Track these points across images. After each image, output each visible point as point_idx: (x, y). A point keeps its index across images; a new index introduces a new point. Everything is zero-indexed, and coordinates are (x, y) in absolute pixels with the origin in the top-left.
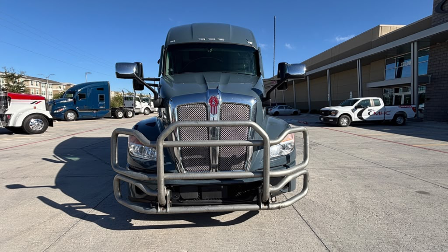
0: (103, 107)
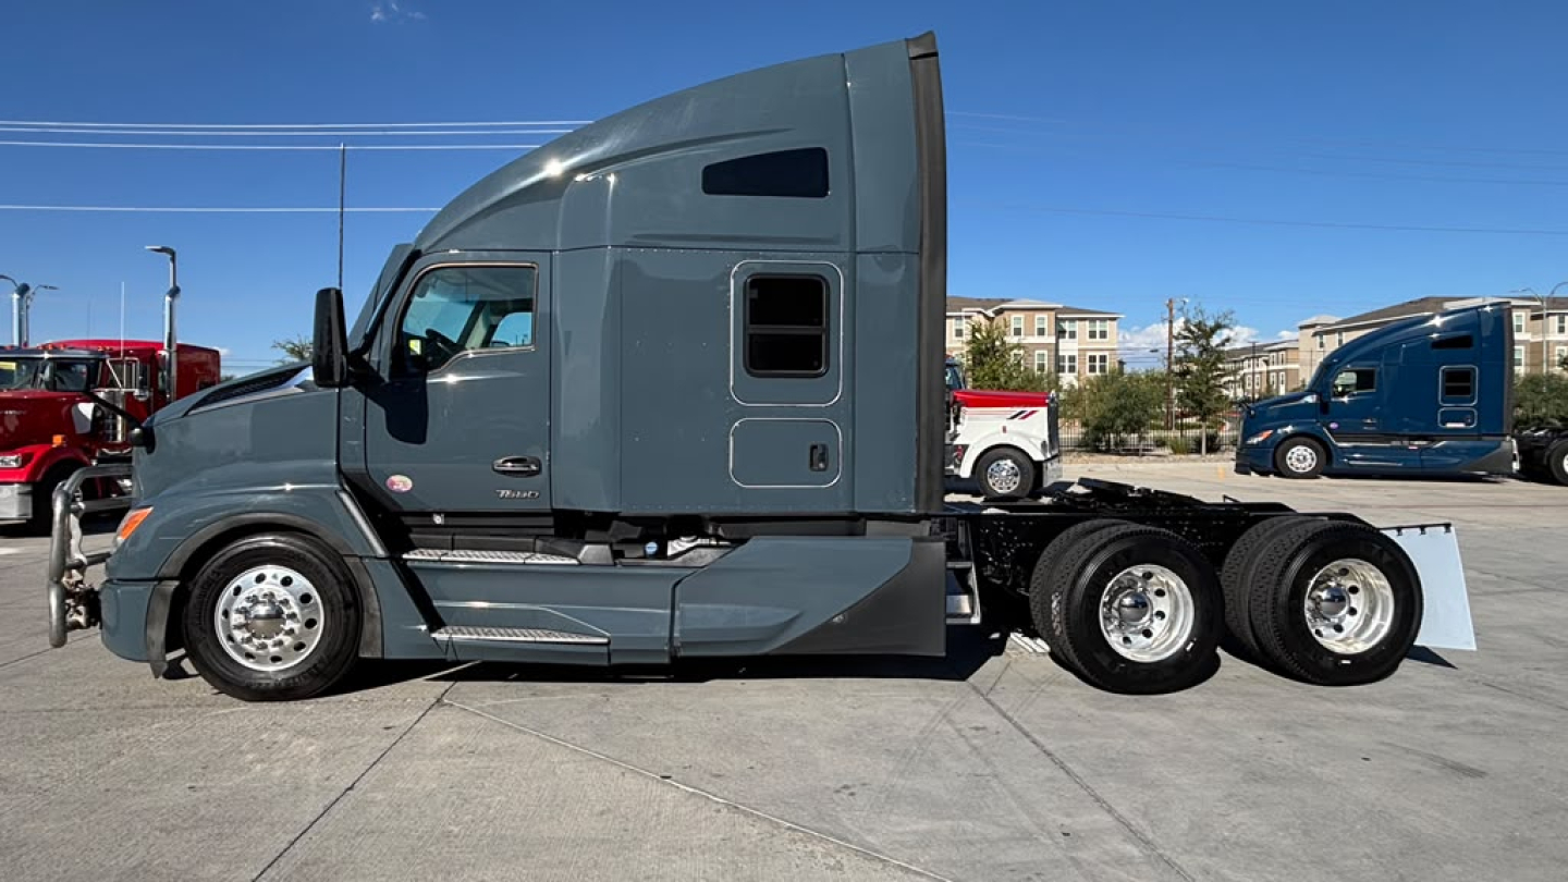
0: (1461, 425)
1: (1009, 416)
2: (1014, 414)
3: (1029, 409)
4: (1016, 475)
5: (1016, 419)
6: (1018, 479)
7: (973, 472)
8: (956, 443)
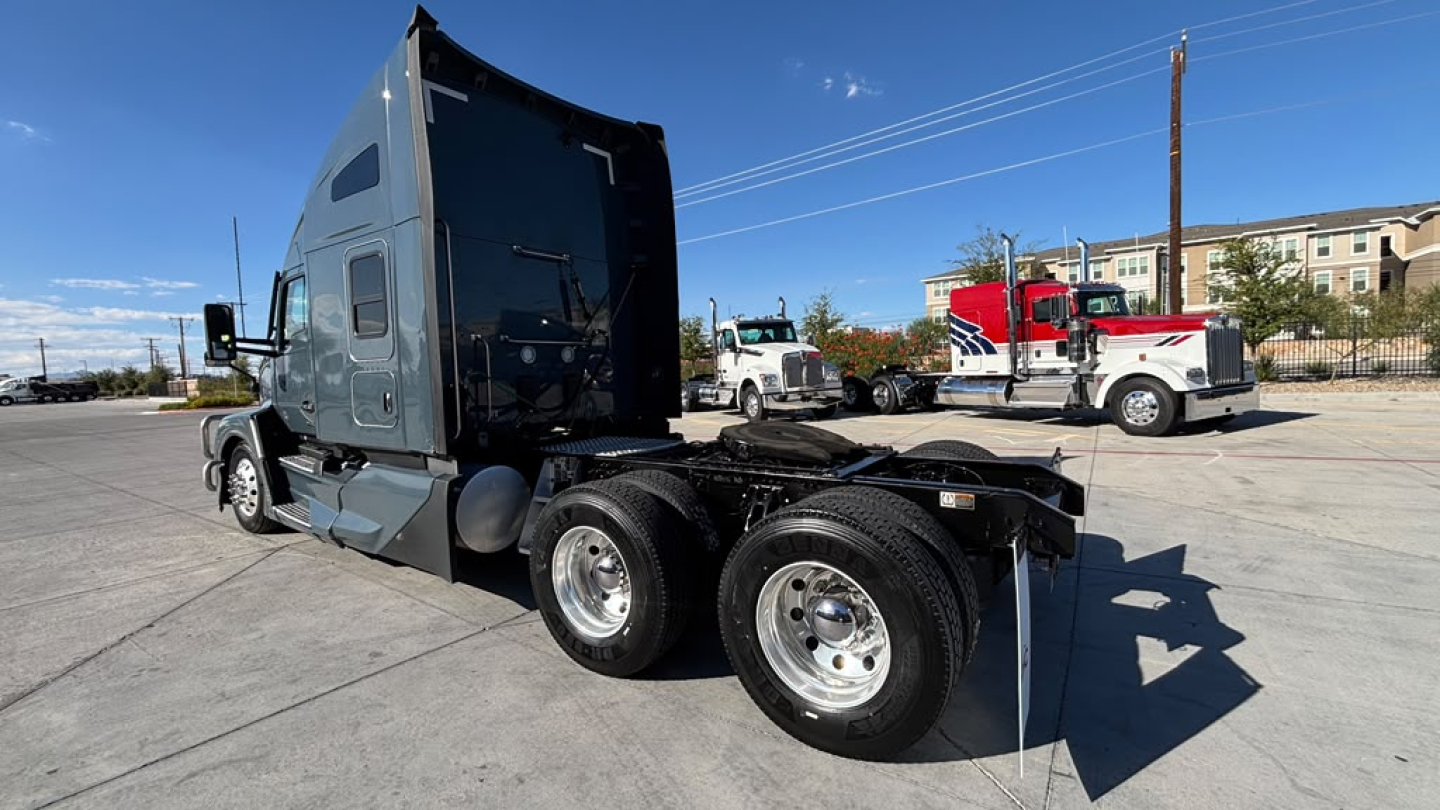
1: (1158, 342)
2: (1163, 340)
3: (1182, 334)
4: (1154, 407)
5: (1165, 346)
6: (1156, 412)
7: (1106, 404)
8: (1096, 372)
